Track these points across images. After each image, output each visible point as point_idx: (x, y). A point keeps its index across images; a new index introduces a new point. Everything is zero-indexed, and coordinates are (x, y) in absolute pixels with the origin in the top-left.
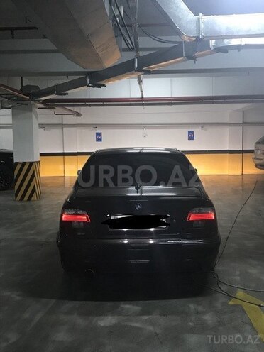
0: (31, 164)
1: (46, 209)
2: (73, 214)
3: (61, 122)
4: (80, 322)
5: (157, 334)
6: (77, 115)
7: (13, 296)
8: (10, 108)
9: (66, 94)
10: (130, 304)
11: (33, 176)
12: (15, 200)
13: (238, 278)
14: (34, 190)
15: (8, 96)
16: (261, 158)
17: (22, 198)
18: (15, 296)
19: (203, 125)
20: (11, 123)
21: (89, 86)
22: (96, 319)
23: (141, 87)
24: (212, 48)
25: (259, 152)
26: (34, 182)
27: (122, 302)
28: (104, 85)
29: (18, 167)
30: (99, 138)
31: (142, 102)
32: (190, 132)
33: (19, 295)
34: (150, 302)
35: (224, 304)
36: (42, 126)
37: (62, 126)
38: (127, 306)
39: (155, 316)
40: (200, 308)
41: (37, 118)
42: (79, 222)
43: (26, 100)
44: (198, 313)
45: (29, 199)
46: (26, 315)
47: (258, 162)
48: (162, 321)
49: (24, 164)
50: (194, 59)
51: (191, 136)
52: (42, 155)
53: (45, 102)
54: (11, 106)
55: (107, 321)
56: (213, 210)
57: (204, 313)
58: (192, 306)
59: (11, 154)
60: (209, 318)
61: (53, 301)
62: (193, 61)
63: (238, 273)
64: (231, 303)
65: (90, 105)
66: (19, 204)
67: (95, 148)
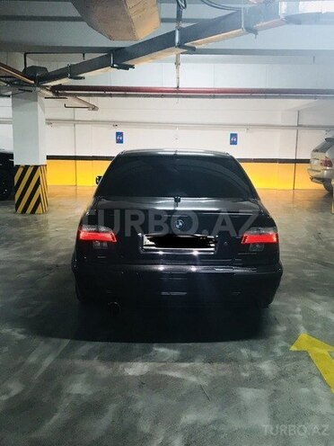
0: (36, 168)
1: (54, 225)
2: (95, 231)
3: (72, 118)
4: (103, 370)
5: (201, 387)
6: (93, 109)
7: (15, 334)
8: (9, 96)
9: (81, 78)
10: (165, 347)
11: (38, 183)
12: (15, 213)
13: (299, 317)
14: (39, 201)
15: (8, 79)
16: (319, 169)
17: (24, 211)
18: (18, 334)
19: (249, 127)
20: (11, 116)
21: (113, 67)
22: (122, 365)
23: (178, 72)
24: (282, 17)
25: (316, 162)
26: (39, 191)
27: (155, 345)
28: (132, 67)
29: (20, 171)
30: (119, 138)
31: (177, 93)
32: (232, 135)
33: (21, 333)
34: (190, 344)
35: (285, 349)
36: (49, 122)
37: (74, 122)
38: (162, 350)
39: (198, 364)
40: (255, 355)
41: (43, 110)
42: (102, 242)
43: (30, 85)
44: (252, 360)
45: (33, 211)
46: (32, 359)
47: (315, 174)
48: (207, 369)
49: (26, 168)
50: (255, 32)
51: (234, 139)
52: (49, 158)
53: (53, 89)
54: (10, 93)
55: (136, 369)
56: (276, 230)
57: (260, 360)
58: (244, 351)
59: (11, 156)
60: (267, 367)
61: (67, 342)
62: (252, 35)
63: (299, 310)
64: (293, 348)
65: (111, 95)
66: (20, 217)
67: (115, 150)
